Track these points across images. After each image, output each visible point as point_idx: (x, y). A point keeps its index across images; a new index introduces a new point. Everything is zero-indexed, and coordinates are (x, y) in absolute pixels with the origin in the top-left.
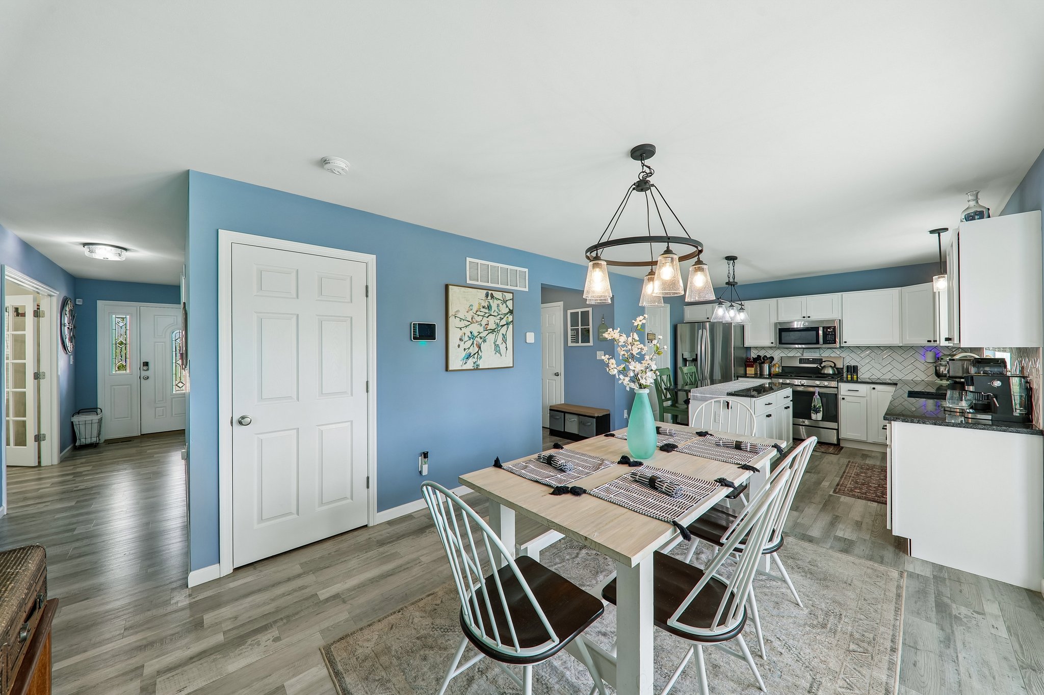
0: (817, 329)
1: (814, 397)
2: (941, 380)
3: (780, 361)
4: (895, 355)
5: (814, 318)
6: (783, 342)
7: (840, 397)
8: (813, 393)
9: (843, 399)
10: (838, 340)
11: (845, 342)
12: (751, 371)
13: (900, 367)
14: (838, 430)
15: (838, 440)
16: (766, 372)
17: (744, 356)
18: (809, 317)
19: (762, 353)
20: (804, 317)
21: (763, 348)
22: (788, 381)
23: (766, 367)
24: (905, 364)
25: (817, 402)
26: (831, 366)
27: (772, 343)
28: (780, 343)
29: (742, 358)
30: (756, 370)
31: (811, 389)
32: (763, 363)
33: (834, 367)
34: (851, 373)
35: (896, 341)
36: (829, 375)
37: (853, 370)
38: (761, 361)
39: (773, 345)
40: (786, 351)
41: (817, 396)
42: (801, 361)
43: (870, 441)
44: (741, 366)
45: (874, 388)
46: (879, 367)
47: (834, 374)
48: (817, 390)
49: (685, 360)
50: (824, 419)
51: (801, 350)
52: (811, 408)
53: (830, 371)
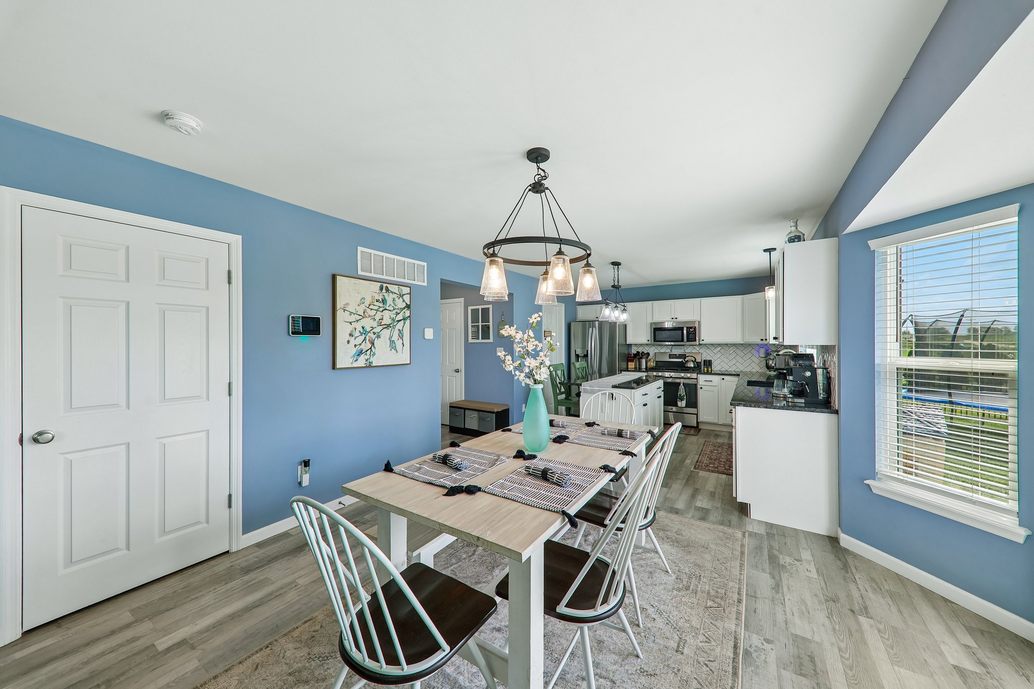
0: (682, 329)
1: (680, 387)
2: (770, 371)
3: (654, 357)
4: (738, 351)
5: (680, 319)
6: (657, 340)
7: (699, 386)
8: (679, 384)
9: (701, 388)
10: (697, 338)
11: (703, 340)
12: (631, 365)
13: (742, 361)
14: (697, 414)
15: (698, 423)
16: (644, 366)
17: (626, 352)
18: (676, 318)
19: (640, 350)
20: (673, 318)
21: (641, 345)
22: (660, 374)
23: (644, 361)
24: (745, 358)
25: (682, 391)
26: (692, 361)
27: (648, 341)
28: (655, 340)
29: (624, 354)
30: (636, 365)
31: (678, 381)
32: (641, 358)
33: (695, 361)
34: (707, 366)
35: (739, 340)
36: (691, 367)
37: (708, 363)
38: (640, 356)
39: (649, 342)
40: (659, 348)
41: (682, 387)
42: (671, 356)
43: (720, 423)
44: (623, 361)
45: (723, 379)
46: (727, 361)
47: (694, 367)
48: (682, 381)
49: (577, 356)
50: (687, 405)
51: (670, 347)
52: (677, 397)
53: (692, 364)
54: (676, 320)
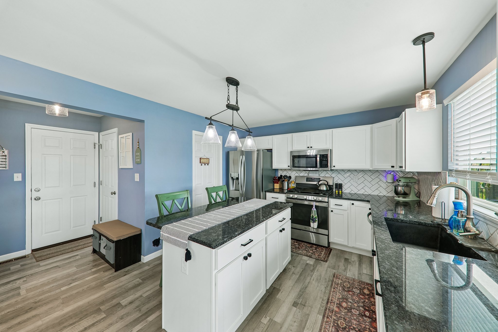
0: (316, 157)
1: (313, 209)
2: (399, 197)
3: (295, 179)
4: (366, 176)
5: (315, 148)
7: (330, 209)
8: (312, 206)
9: (332, 211)
10: (329, 165)
11: (334, 166)
12: (277, 186)
13: (369, 185)
14: (328, 236)
15: (329, 243)
16: (286, 187)
17: (273, 176)
19: (284, 174)
20: (308, 147)
21: (284, 170)
22: (296, 196)
23: (286, 184)
24: (373, 183)
25: (314, 213)
26: (325, 184)
27: (289, 166)
28: (294, 166)
31: (310, 203)
32: (284, 181)
33: (327, 185)
34: (338, 189)
35: (368, 166)
36: (324, 191)
37: (340, 187)
38: (283, 179)
39: (289, 168)
40: (299, 172)
41: (314, 209)
42: (308, 179)
44: (270, 182)
45: (353, 204)
46: (356, 185)
47: (327, 190)
48: (314, 204)
49: (233, 179)
50: (319, 227)
51: (308, 172)
52: (310, 218)
53: (324, 188)
54: (311, 148)
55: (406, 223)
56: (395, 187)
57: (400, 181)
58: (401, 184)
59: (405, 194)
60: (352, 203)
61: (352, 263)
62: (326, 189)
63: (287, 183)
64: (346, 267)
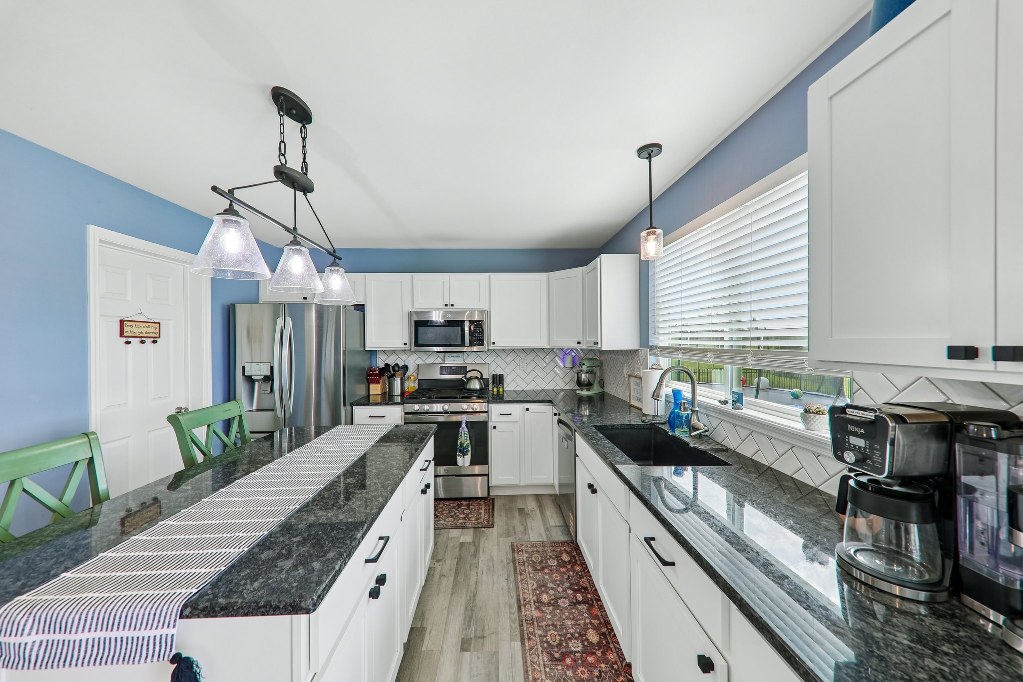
0: (461, 323)
1: (461, 429)
2: (582, 390)
3: (416, 371)
4: (538, 360)
5: (457, 307)
6: (420, 342)
7: (490, 425)
8: (459, 424)
9: (495, 427)
10: (485, 340)
11: (494, 343)
12: (376, 389)
13: (542, 374)
14: (488, 475)
15: (489, 490)
16: (397, 390)
17: (366, 365)
18: (452, 305)
19: (391, 361)
20: (446, 305)
21: (394, 352)
22: (426, 407)
23: (397, 382)
24: (547, 370)
25: (464, 437)
26: (477, 378)
27: (405, 344)
28: (417, 344)
29: (362, 369)
30: (383, 387)
31: (454, 418)
32: (393, 376)
33: (481, 378)
34: (497, 384)
35: (544, 344)
36: (476, 390)
37: (499, 380)
38: (390, 373)
39: (407, 347)
40: (424, 356)
41: (464, 430)
42: (442, 371)
43: (523, 484)
44: (359, 382)
45: (527, 409)
46: (523, 375)
47: (481, 390)
48: (464, 418)
49: (250, 380)
50: (473, 463)
51: (441, 355)
52: (457, 449)
53: (476, 385)
54: (451, 307)
55: (617, 428)
56: (578, 374)
57: (584, 364)
58: (585, 369)
59: (589, 385)
60: (525, 408)
61: (530, 514)
62: (481, 387)
63: (399, 381)
64: (525, 524)
